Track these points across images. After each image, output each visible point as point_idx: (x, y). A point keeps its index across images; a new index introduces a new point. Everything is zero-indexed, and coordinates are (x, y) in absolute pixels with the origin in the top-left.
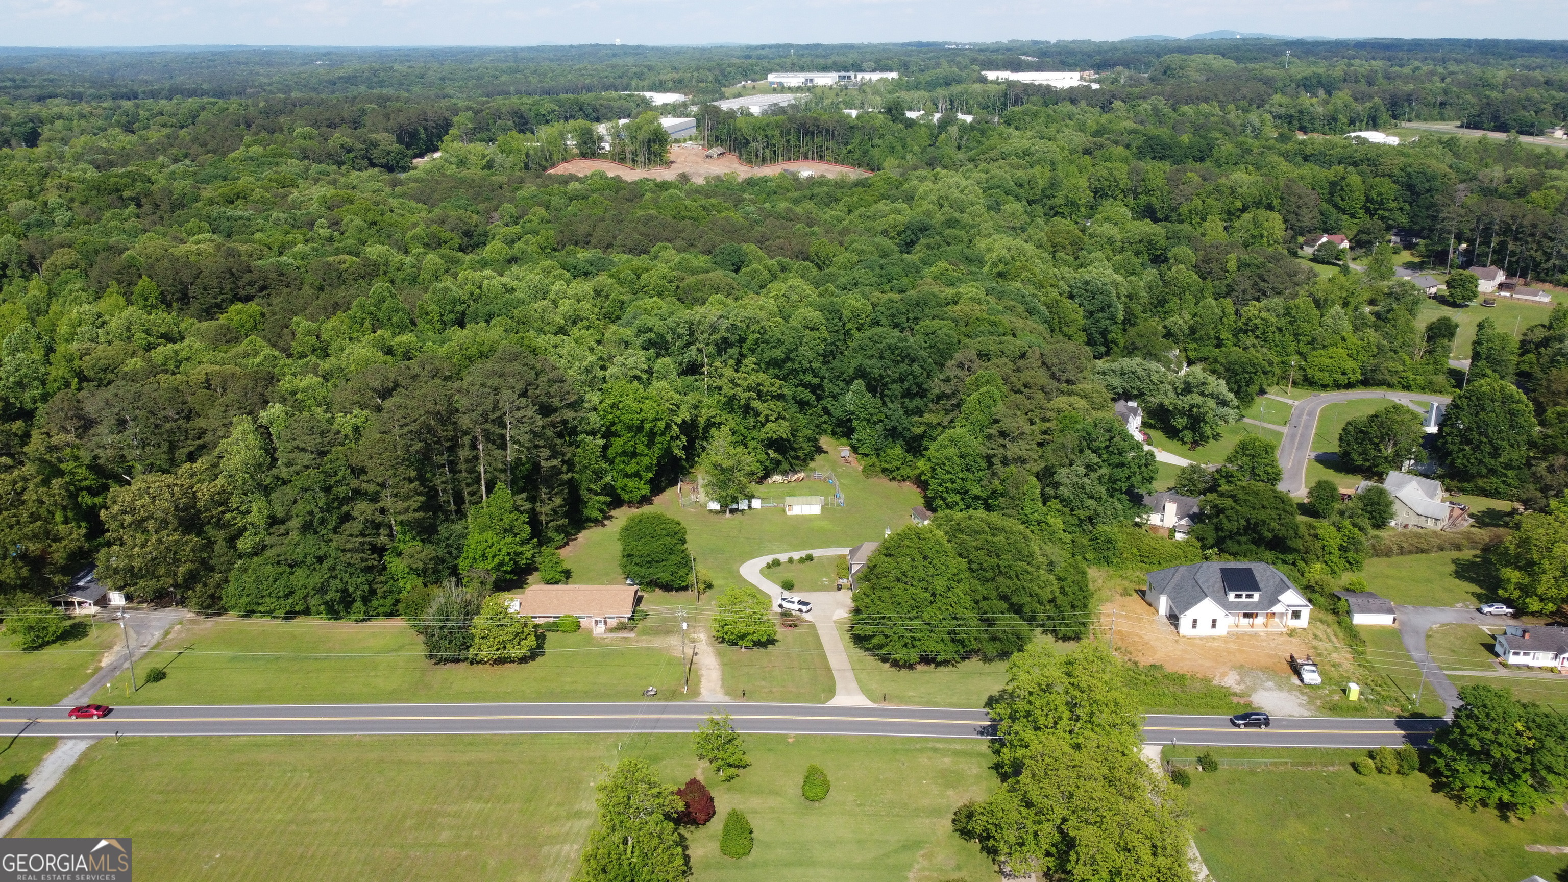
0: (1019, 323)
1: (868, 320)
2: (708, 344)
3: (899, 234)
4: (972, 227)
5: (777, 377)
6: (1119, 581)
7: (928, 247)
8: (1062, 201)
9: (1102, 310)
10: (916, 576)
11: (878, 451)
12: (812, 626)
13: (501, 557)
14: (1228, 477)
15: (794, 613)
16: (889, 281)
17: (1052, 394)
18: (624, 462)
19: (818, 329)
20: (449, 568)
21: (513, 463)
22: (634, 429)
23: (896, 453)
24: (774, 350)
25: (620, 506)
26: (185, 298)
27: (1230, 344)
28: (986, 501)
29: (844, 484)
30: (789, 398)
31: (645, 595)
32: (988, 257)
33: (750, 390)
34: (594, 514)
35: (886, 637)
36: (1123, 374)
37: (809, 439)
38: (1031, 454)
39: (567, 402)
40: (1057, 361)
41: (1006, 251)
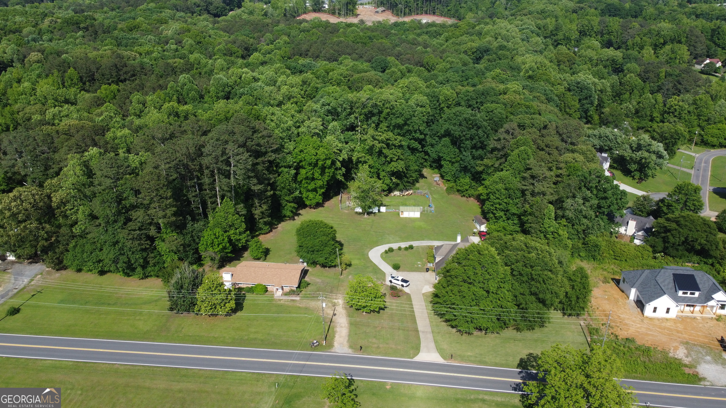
0: (543, 107)
1: (454, 102)
2: (360, 115)
3: (473, 53)
4: (514, 50)
5: (399, 134)
6: (600, 271)
7: (489, 60)
8: (562, 38)
9: (586, 98)
10: (476, 279)
12: (408, 295)
13: (224, 244)
14: (669, 206)
15: (398, 287)
16: (467, 80)
17: (563, 152)
18: (307, 183)
19: (424, 107)
20: (193, 250)
21: (235, 186)
22: (313, 165)
23: (466, 181)
24: (398, 119)
25: (305, 208)
26: (92, 80)
27: (658, 120)
28: (519, 217)
29: (435, 198)
30: (405, 147)
31: (310, 269)
32: (523, 66)
33: (383, 142)
34: (288, 213)
35: (455, 316)
36: (600, 137)
37: (416, 171)
38: (550, 190)
39: (272, 149)
40: (565, 131)
41: (533, 64)
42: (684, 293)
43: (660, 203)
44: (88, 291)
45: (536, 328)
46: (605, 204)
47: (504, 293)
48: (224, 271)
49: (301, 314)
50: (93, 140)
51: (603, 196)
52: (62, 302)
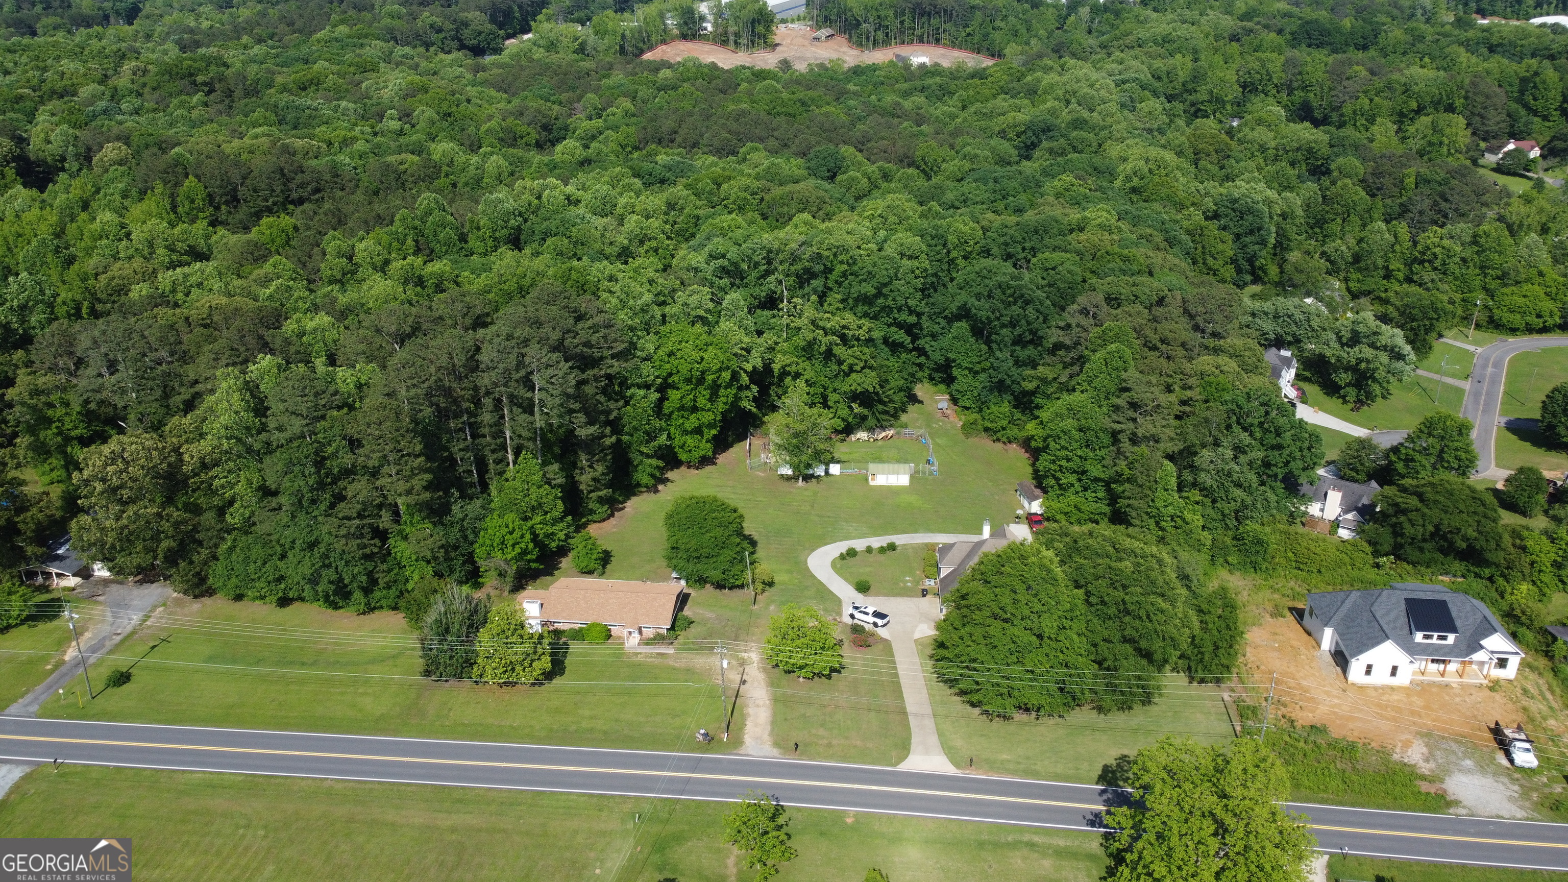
0: (1157, 258)
1: (977, 247)
2: (787, 276)
3: (1018, 135)
4: (1103, 128)
5: (866, 315)
6: (1267, 593)
7: (1051, 151)
8: (1206, 97)
9: (1251, 232)
10: (1017, 612)
11: (981, 406)
12: (886, 643)
13: (523, 545)
14: (1408, 460)
15: (867, 627)
16: (1004, 198)
17: (1196, 351)
18: (683, 417)
19: (917, 258)
20: (463, 555)
21: (541, 429)
22: (694, 381)
23: (1002, 409)
24: (863, 284)
25: (678, 468)
26: (234, 200)
27: (1401, 276)
28: (1107, 484)
29: (939, 445)
30: (879, 342)
31: (693, 593)
32: (1121, 168)
33: (834, 334)
34: (645, 479)
35: (977, 683)
36: (1276, 317)
37: (901, 390)
38: (1167, 431)
39: (614, 351)
40: (1200, 309)
41: (1142, 163)
42: (1426, 637)
43: (1391, 455)
44: (259, 637)
45: (1135, 707)
46: (1278, 459)
47: (1071, 640)
48: (525, 598)
49: (676, 680)
50: (261, 337)
51: (1275, 442)
52: (211, 659)
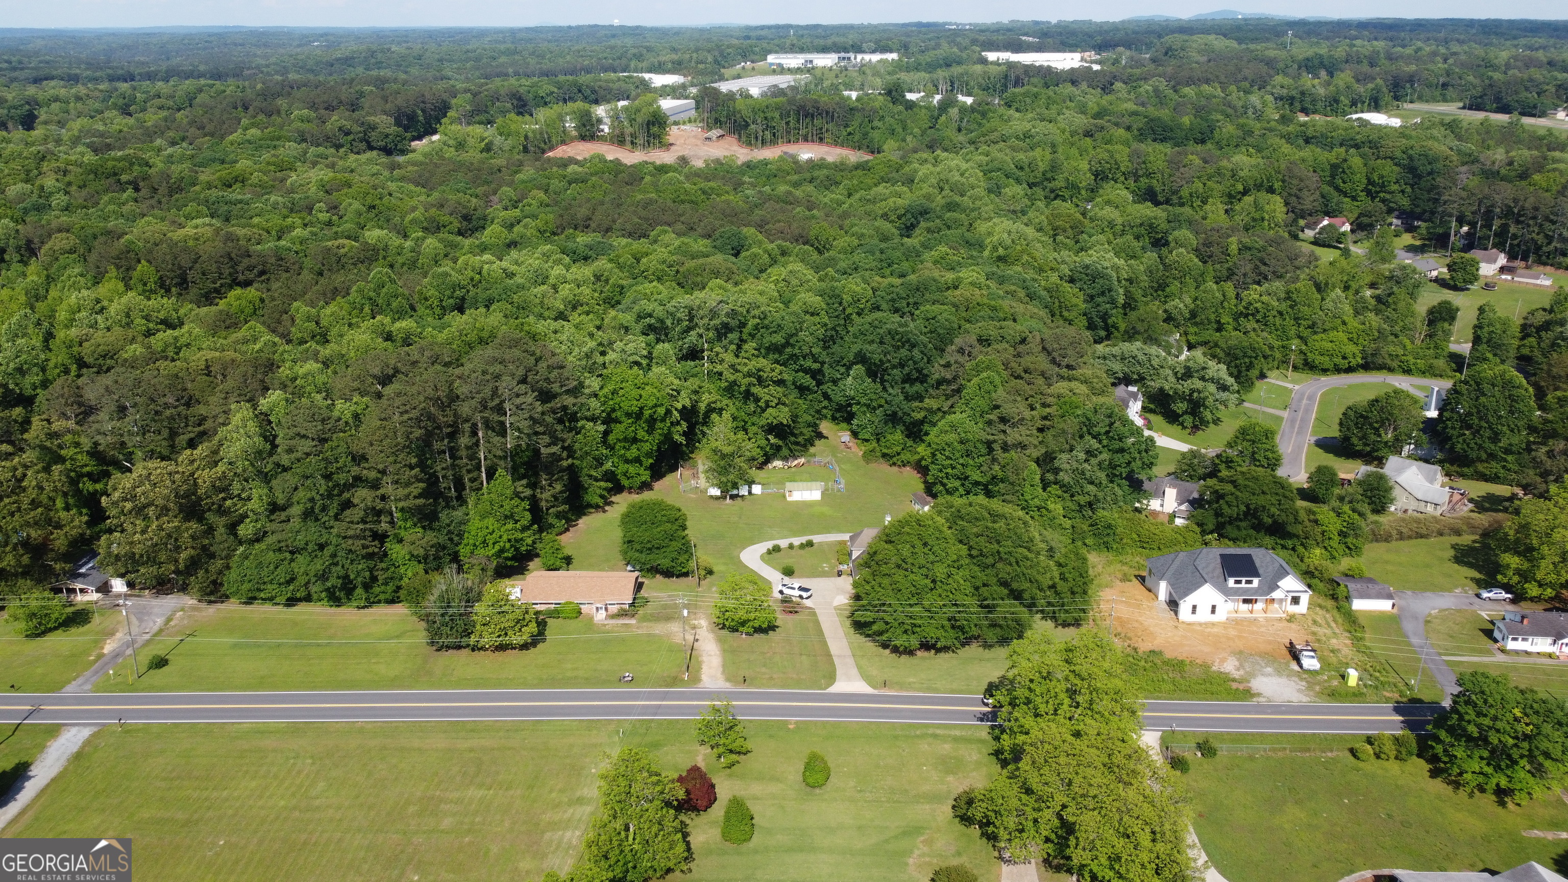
0: (1020, 308)
1: (869, 304)
2: (708, 330)
3: (899, 218)
4: (973, 210)
5: (777, 362)
6: (1119, 566)
7: (929, 230)
8: (1063, 184)
9: (1103, 293)
11: (878, 437)
12: (812, 611)
13: (502, 544)
14: (1228, 461)
15: (795, 599)
16: (889, 266)
17: (1053, 379)
18: (625, 447)
19: (818, 314)
20: (450, 555)
21: (512, 449)
22: (634, 415)
23: (896, 438)
24: (774, 335)
25: (621, 492)
26: (183, 283)
27: (1230, 328)
28: (985, 486)
29: (844, 469)
30: (789, 383)
31: (646, 581)
32: (989, 240)
33: (750, 376)
34: (595, 500)
36: (1123, 359)
37: (809, 425)
38: (1032, 439)
39: (567, 388)
40: (1056, 346)
41: (1006, 235)
42: (1237, 582)
43: (1215, 460)
45: (1012, 641)
46: (1122, 461)
47: (959, 583)
48: (508, 584)
51: (1118, 447)
